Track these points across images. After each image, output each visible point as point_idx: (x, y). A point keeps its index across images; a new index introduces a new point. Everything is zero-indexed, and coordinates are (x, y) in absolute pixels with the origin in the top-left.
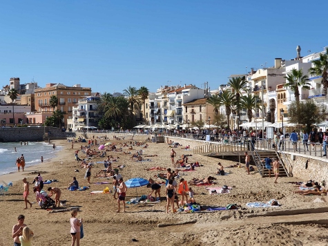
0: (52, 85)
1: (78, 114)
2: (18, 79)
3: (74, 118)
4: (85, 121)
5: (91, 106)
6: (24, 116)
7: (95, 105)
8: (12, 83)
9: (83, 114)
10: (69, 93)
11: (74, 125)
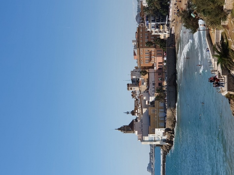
0: (135, 54)
1: (157, 30)
2: (128, 85)
3: (159, 34)
4: (162, 24)
5: (152, 21)
6: (157, 71)
7: (152, 19)
8: (131, 89)
9: (157, 27)
10: (141, 41)
11: (165, 34)
